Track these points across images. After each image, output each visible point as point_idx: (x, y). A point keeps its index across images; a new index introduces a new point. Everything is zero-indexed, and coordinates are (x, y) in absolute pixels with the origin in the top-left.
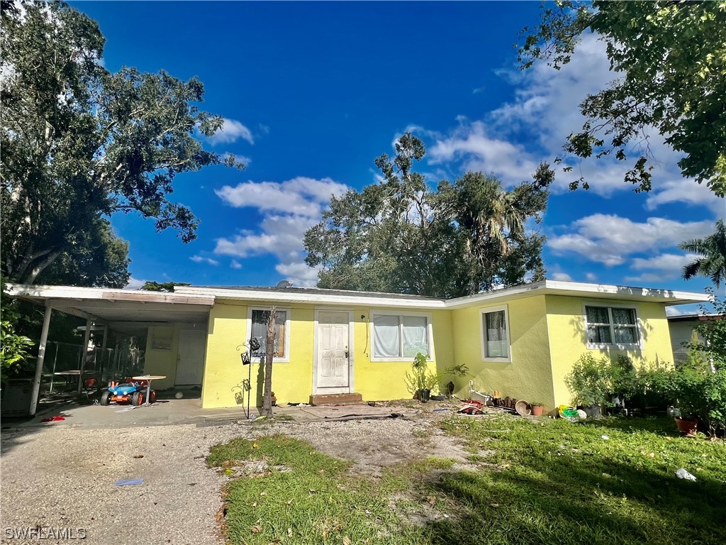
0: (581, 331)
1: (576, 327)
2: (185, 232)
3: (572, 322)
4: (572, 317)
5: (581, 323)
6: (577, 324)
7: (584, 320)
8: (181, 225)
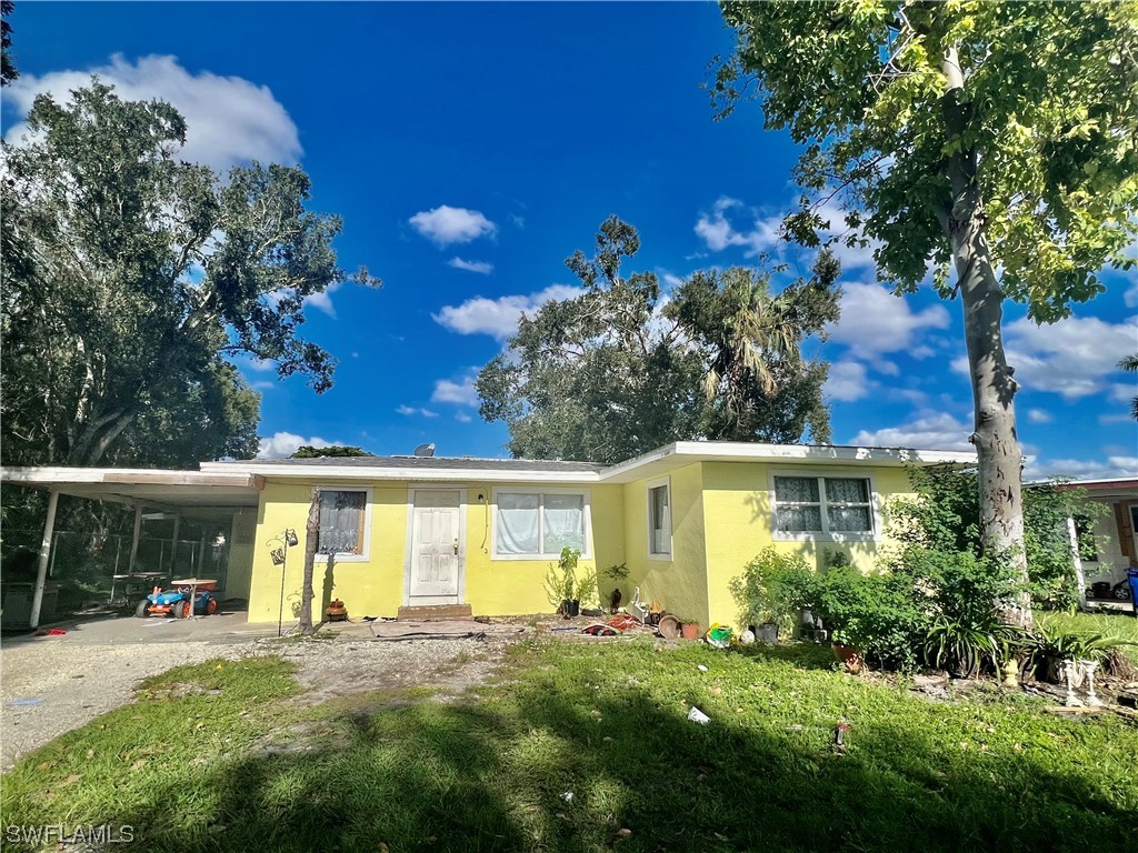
0: (764, 513)
1: (756, 509)
2: (318, 378)
3: (748, 501)
4: (751, 492)
5: (766, 500)
6: (758, 502)
7: (770, 497)
8: (311, 367)
